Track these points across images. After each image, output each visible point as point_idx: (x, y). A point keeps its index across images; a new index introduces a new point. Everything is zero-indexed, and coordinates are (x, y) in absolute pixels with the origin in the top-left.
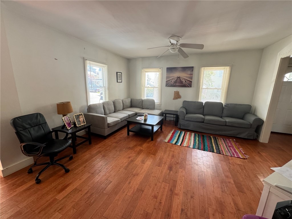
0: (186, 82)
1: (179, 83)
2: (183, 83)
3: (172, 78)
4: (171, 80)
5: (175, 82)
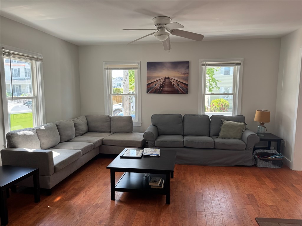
0: (180, 85)
1: (167, 88)
2: (174, 88)
3: (157, 79)
4: (155, 83)
5: (162, 86)
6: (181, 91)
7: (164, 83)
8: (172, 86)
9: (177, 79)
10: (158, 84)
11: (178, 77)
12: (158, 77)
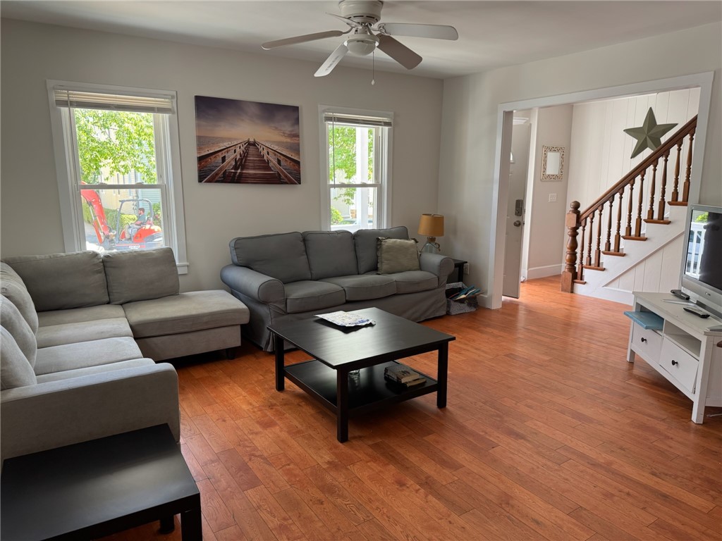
0: (282, 163)
1: (254, 169)
2: (269, 169)
4: (221, 155)
5: (241, 163)
6: (286, 176)
7: (245, 155)
8: (265, 165)
9: (276, 148)
10: (230, 157)
11: (279, 143)
12: (229, 139)
